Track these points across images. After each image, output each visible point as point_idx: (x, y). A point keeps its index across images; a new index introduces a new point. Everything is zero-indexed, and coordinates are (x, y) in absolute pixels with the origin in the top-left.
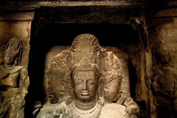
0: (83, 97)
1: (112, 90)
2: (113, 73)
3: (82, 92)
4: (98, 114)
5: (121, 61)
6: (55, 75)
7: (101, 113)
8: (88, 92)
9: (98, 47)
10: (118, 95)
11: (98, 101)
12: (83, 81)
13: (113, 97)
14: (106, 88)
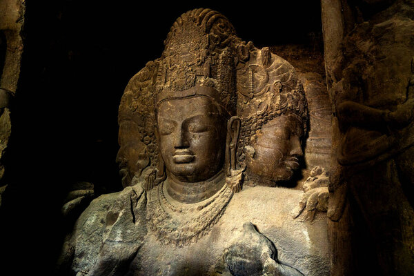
0: (179, 166)
1: (267, 150)
2: (269, 102)
3: (175, 154)
4: (217, 212)
5: (311, 79)
7: (228, 209)
8: (190, 153)
9: (223, 38)
10: (286, 162)
11: (229, 179)
12: (175, 123)
13: (270, 168)
14: (250, 144)
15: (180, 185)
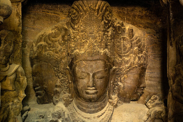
0: (89, 95)
1: (129, 85)
2: (132, 60)
4: (108, 119)
6: (46, 63)
8: (96, 89)
10: (138, 91)
11: (110, 100)
13: (130, 95)
14: (121, 81)
15: (85, 104)
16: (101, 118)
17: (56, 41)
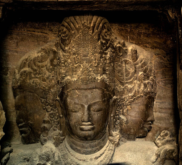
0: (84, 132)
1: (134, 119)
3: (82, 125)
6: (31, 94)
7: (114, 158)
10: (145, 126)
13: (135, 130)
14: (123, 114)
15: (80, 143)
16: (100, 159)
17: (43, 67)
